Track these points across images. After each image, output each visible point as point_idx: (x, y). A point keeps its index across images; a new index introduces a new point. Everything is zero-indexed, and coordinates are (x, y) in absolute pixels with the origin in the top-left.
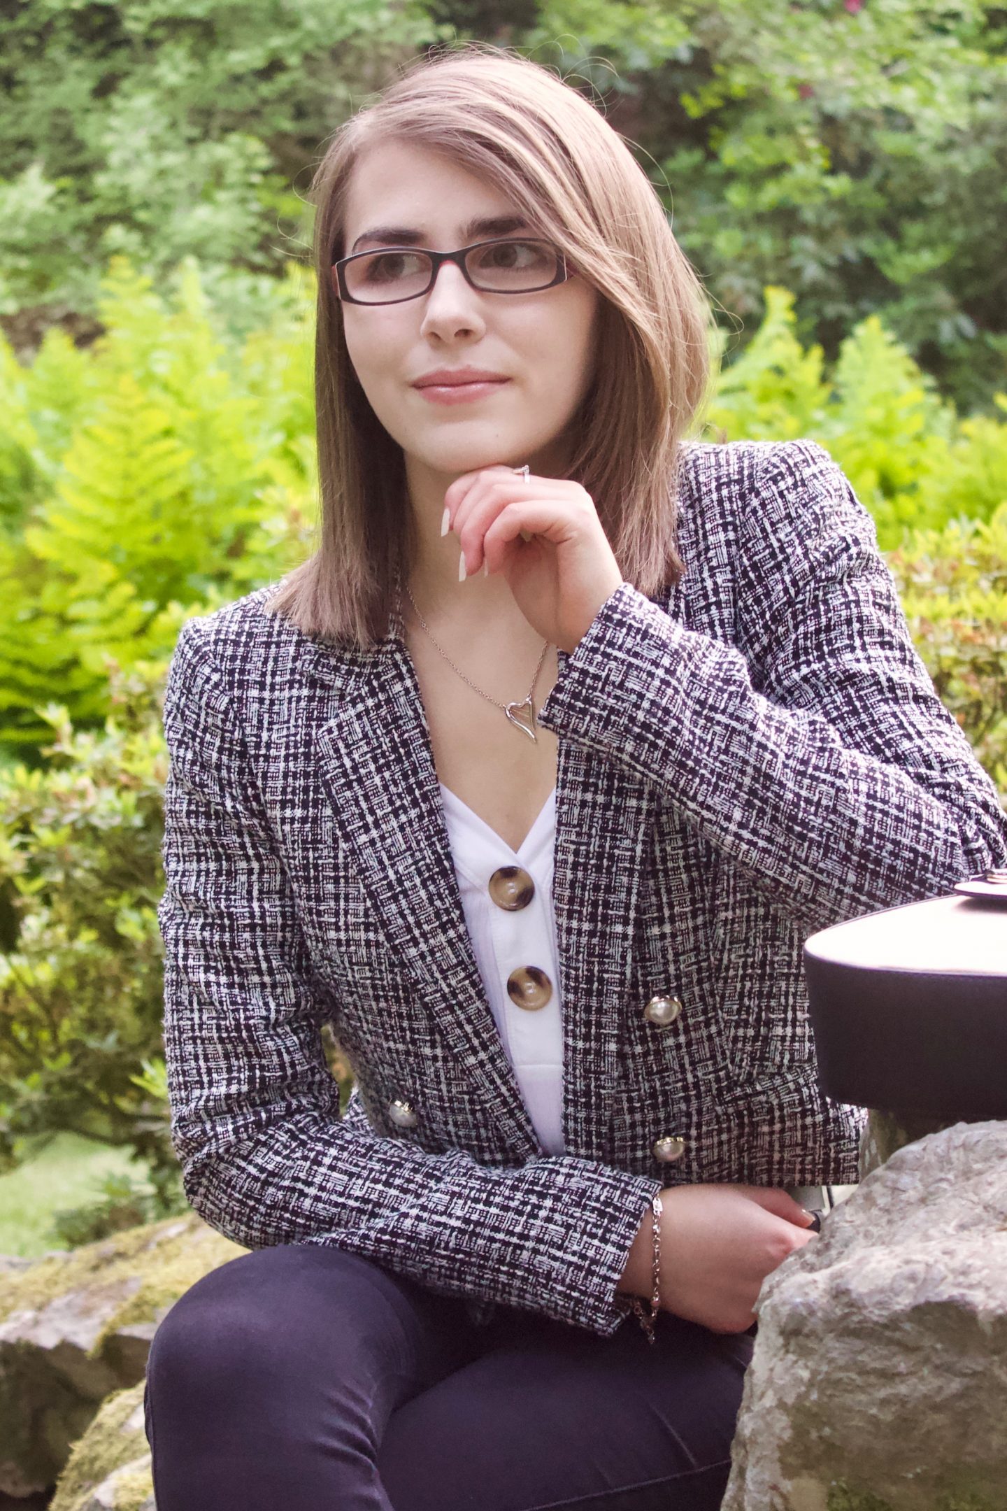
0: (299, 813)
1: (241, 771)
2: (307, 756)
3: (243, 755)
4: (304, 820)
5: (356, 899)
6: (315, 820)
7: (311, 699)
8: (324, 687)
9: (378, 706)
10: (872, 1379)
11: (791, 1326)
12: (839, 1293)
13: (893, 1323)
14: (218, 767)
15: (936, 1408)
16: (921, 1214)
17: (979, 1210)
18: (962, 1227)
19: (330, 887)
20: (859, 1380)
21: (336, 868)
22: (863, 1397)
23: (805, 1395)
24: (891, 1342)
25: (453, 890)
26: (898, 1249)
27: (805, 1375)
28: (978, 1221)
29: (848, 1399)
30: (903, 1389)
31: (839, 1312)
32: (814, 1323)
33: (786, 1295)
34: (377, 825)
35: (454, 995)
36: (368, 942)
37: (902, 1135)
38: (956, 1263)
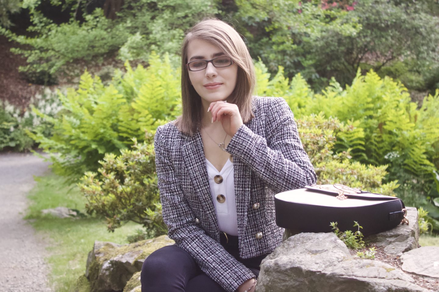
0: (178, 162)
1: (168, 154)
2: (180, 152)
3: (168, 151)
4: (179, 164)
5: (189, 180)
6: (181, 164)
7: (181, 141)
8: (184, 139)
9: (194, 142)
10: (281, 281)
11: (267, 270)
12: (276, 264)
13: (286, 270)
14: (164, 154)
15: (293, 288)
16: (293, 250)
17: (305, 250)
18: (301, 253)
19: (183, 177)
20: (279, 281)
21: (185, 173)
22: (279, 284)
23: (268, 283)
24: (286, 274)
25: (207, 179)
26: (288, 256)
27: (269, 279)
28: (304, 252)
29: (277, 285)
30: (287, 284)
31: (276, 268)
32: (271, 269)
33: (266, 264)
34: (193, 165)
35: (206, 199)
36: (190, 188)
37: (291, 234)
38: (299, 260)
